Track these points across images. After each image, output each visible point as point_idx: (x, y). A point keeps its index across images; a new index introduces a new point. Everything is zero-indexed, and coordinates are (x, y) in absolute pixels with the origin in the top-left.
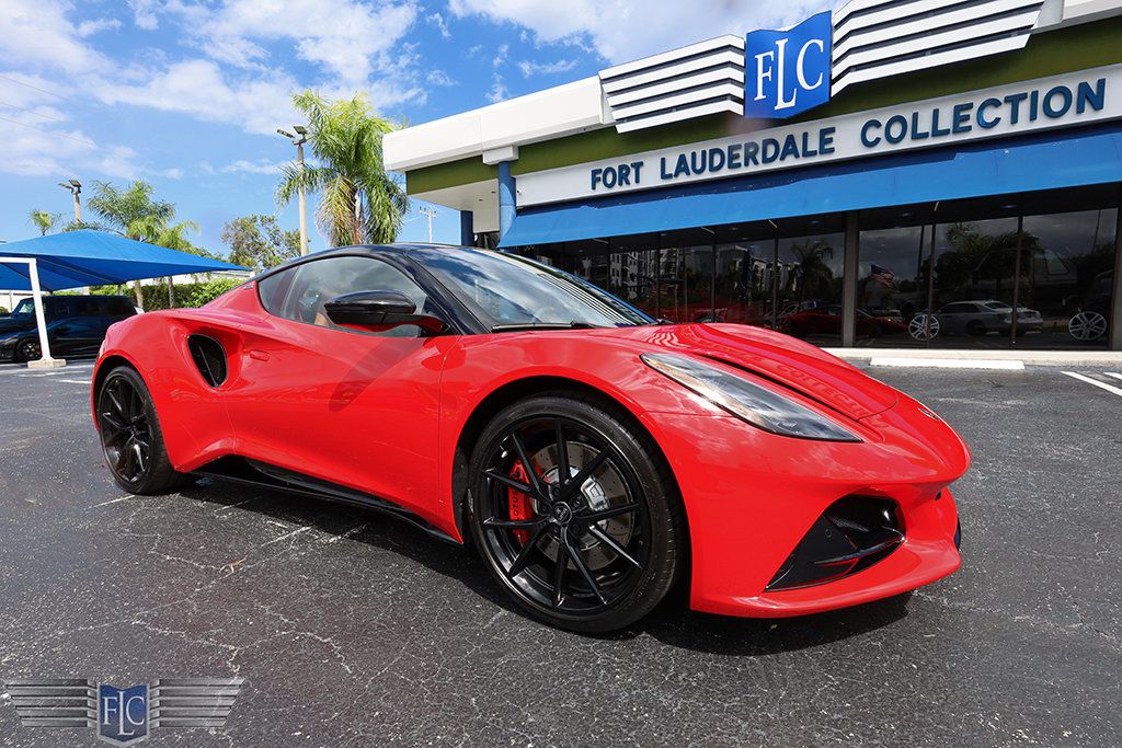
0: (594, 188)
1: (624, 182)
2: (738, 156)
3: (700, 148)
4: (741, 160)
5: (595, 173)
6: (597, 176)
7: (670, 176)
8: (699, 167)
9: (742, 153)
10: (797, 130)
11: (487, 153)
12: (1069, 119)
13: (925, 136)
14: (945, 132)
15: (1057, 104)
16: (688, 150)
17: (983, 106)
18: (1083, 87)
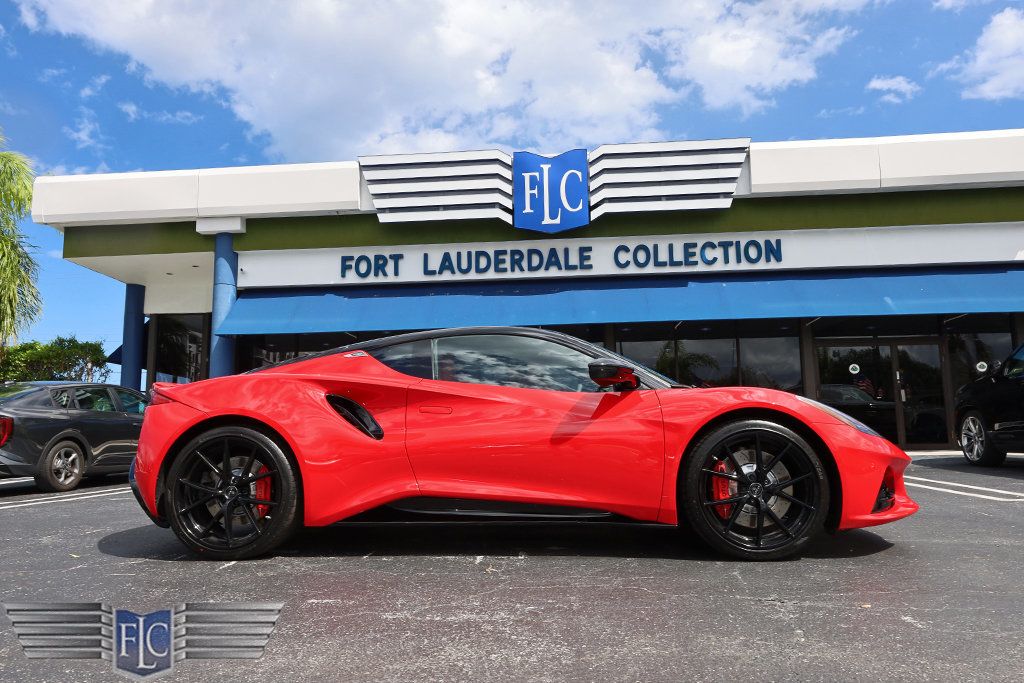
0: (343, 276)
1: (380, 273)
2: (503, 261)
3: (465, 248)
4: (507, 265)
5: (345, 259)
6: (348, 263)
7: (433, 273)
8: (464, 266)
9: (507, 258)
10: (559, 245)
11: (203, 221)
12: (762, 265)
13: (663, 264)
14: (679, 264)
15: (753, 253)
16: (453, 249)
17: (704, 247)
18: (768, 243)
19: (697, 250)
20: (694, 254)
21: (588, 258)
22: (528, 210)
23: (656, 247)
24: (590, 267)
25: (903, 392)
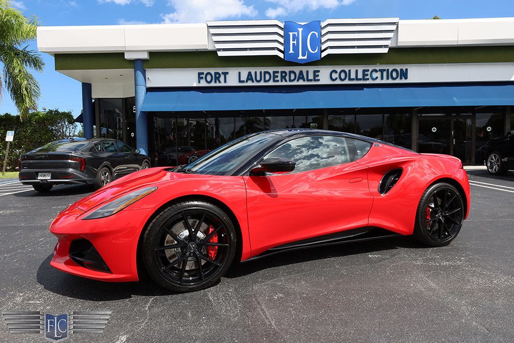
0: (199, 82)
1: (217, 81)
2: (277, 76)
3: (259, 70)
4: (279, 78)
5: (200, 74)
6: (201, 76)
7: (243, 82)
8: (258, 79)
9: (279, 75)
10: (304, 69)
11: (128, 53)
12: (398, 81)
13: (353, 79)
14: (360, 79)
15: (394, 75)
16: (253, 70)
17: (372, 71)
18: (402, 70)
19: (369, 73)
20: (367, 75)
21: (318, 76)
22: (291, 51)
23: (350, 71)
24: (319, 80)
25: (454, 140)
